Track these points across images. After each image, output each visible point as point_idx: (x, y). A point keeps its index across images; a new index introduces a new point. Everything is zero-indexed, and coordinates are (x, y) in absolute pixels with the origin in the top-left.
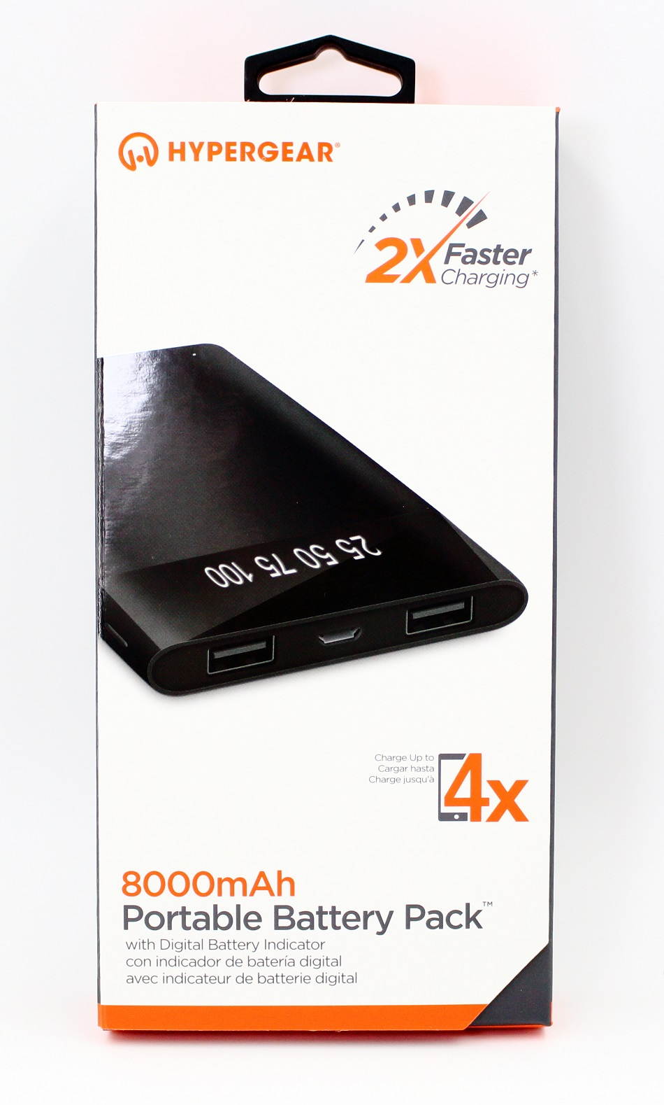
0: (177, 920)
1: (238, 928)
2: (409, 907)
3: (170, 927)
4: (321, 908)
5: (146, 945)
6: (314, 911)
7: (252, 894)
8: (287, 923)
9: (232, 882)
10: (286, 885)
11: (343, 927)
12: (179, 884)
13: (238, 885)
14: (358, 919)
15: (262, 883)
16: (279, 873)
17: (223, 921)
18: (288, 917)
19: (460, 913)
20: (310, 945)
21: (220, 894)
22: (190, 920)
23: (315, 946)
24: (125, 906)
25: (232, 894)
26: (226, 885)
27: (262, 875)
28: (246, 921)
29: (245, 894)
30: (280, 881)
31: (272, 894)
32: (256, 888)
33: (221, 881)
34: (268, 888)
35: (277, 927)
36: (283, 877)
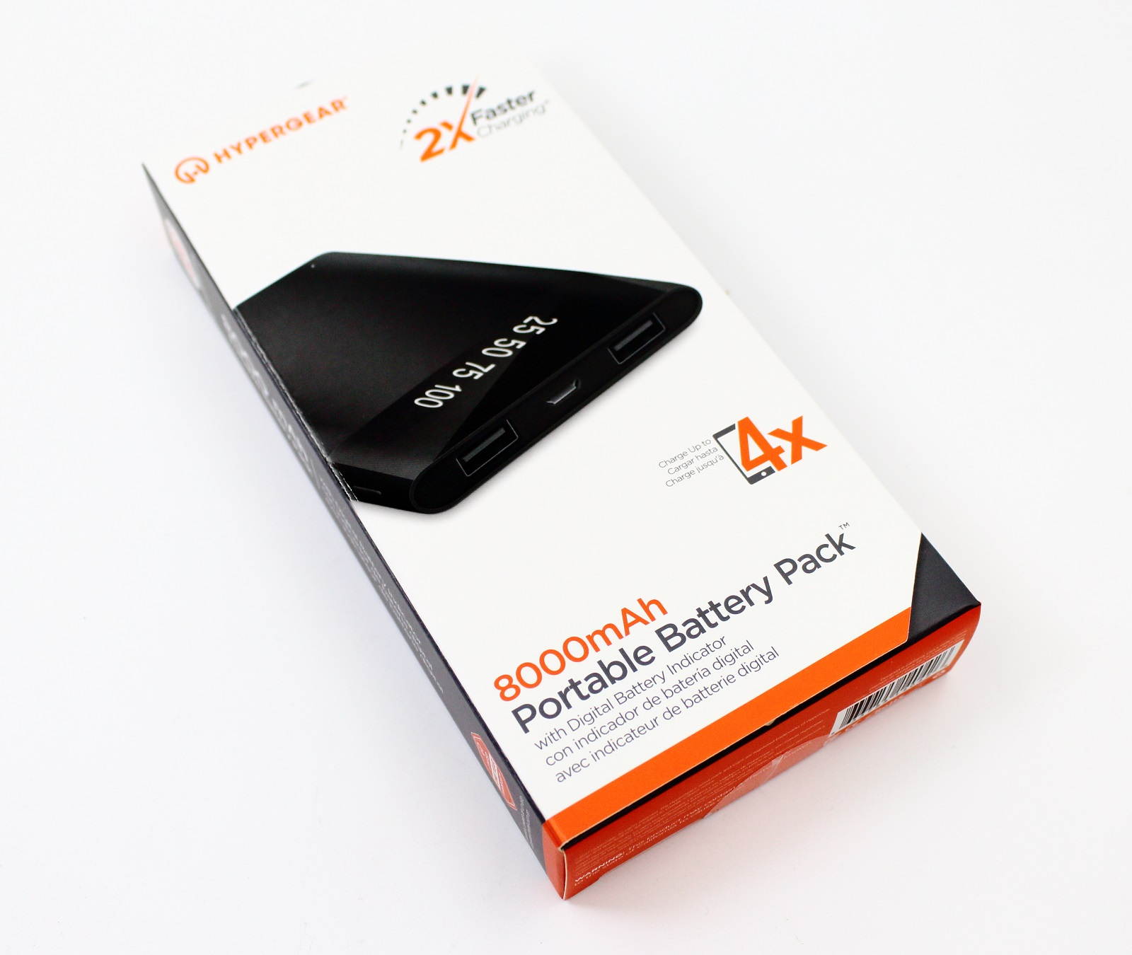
0: (572, 696)
1: (635, 669)
2: (778, 566)
3: (569, 706)
4: (699, 610)
5: (556, 736)
6: (695, 615)
7: (627, 633)
8: (677, 639)
9: (602, 633)
10: (654, 609)
11: (731, 615)
12: (552, 662)
13: (609, 632)
14: (740, 601)
15: (630, 619)
16: (640, 601)
17: (616, 671)
18: (675, 634)
19: (826, 546)
20: (711, 647)
21: (597, 649)
22: (584, 689)
23: (717, 645)
24: (513, 712)
25: (609, 643)
26: (598, 639)
27: (625, 612)
28: (638, 659)
29: (620, 636)
30: (646, 608)
31: (646, 623)
32: (627, 626)
33: (590, 638)
34: (638, 619)
35: (671, 649)
36: (646, 603)
